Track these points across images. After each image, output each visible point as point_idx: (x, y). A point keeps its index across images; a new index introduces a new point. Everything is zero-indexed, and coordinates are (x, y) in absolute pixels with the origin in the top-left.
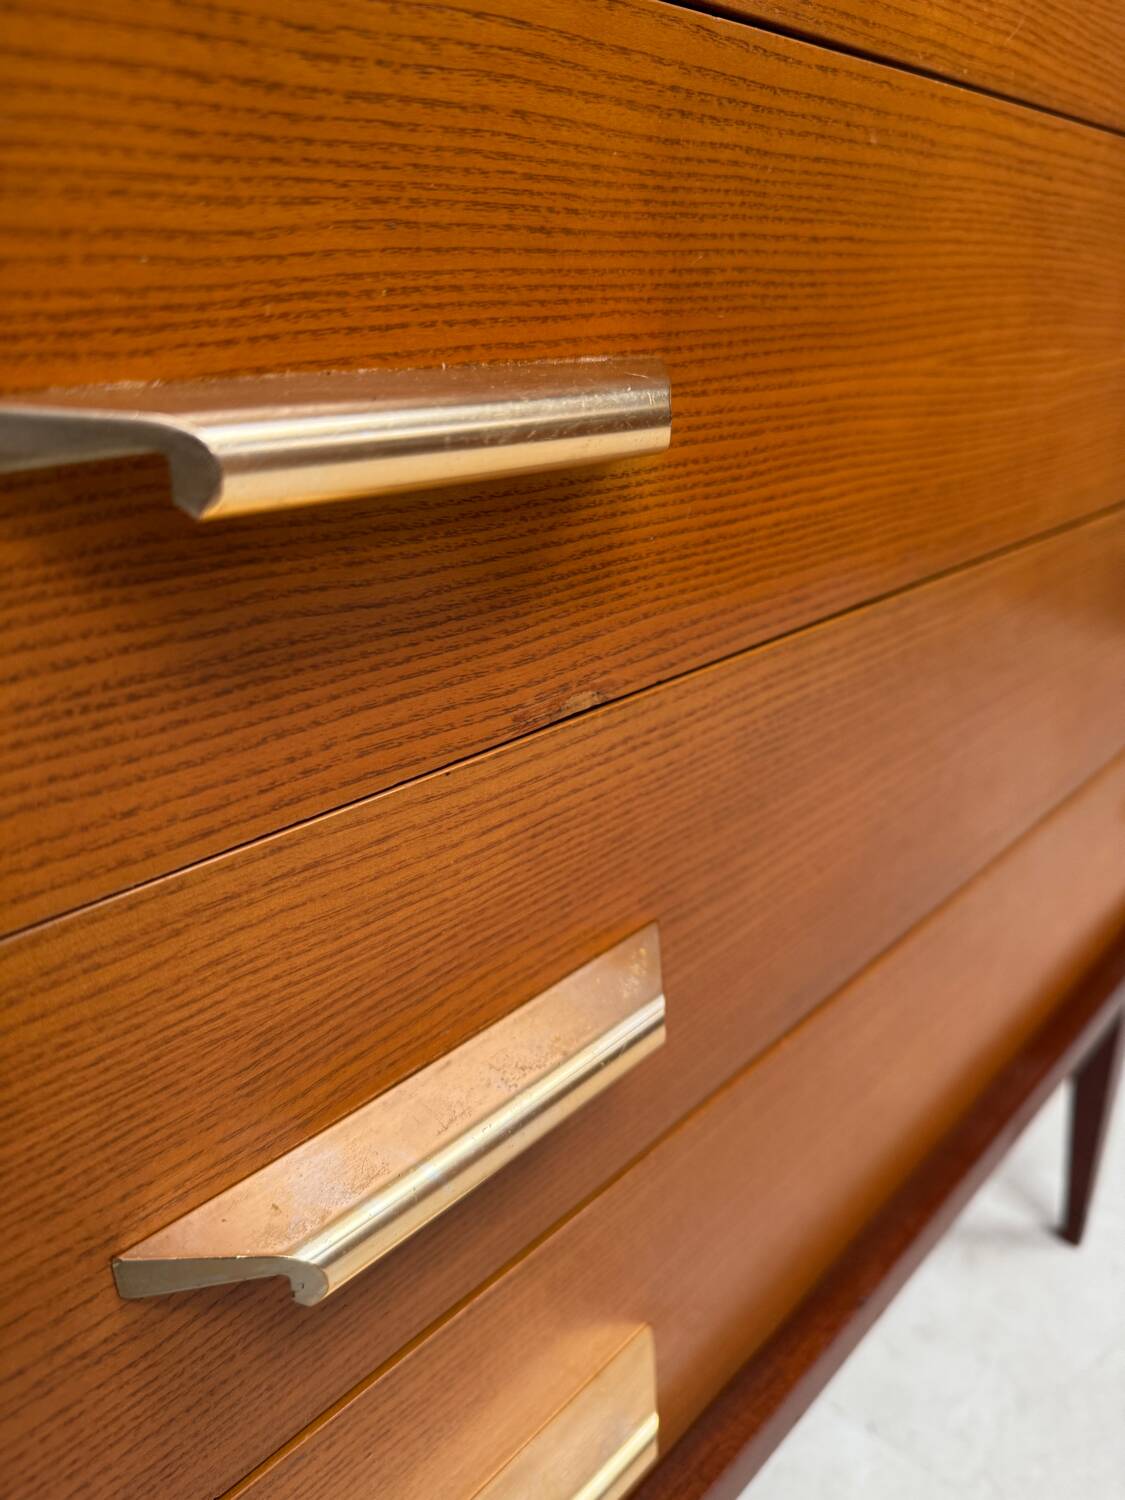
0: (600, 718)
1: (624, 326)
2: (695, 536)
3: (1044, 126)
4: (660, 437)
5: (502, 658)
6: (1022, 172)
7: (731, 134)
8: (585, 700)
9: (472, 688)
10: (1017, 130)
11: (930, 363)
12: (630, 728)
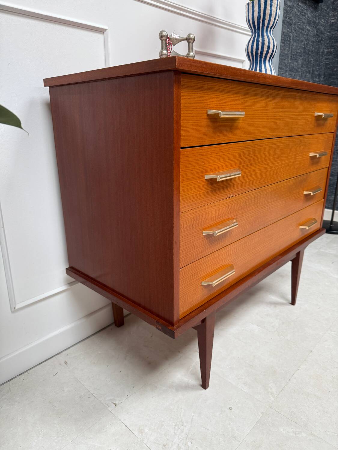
0: (233, 197)
1: (236, 166)
2: (241, 182)
3: (275, 140)
4: (240, 175)
5: (227, 191)
6: (272, 145)
7: (245, 150)
8: (232, 196)
9: (225, 194)
10: (272, 141)
11: (262, 165)
12: (235, 199)
